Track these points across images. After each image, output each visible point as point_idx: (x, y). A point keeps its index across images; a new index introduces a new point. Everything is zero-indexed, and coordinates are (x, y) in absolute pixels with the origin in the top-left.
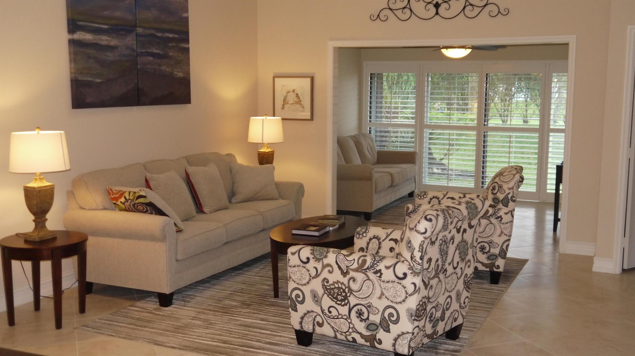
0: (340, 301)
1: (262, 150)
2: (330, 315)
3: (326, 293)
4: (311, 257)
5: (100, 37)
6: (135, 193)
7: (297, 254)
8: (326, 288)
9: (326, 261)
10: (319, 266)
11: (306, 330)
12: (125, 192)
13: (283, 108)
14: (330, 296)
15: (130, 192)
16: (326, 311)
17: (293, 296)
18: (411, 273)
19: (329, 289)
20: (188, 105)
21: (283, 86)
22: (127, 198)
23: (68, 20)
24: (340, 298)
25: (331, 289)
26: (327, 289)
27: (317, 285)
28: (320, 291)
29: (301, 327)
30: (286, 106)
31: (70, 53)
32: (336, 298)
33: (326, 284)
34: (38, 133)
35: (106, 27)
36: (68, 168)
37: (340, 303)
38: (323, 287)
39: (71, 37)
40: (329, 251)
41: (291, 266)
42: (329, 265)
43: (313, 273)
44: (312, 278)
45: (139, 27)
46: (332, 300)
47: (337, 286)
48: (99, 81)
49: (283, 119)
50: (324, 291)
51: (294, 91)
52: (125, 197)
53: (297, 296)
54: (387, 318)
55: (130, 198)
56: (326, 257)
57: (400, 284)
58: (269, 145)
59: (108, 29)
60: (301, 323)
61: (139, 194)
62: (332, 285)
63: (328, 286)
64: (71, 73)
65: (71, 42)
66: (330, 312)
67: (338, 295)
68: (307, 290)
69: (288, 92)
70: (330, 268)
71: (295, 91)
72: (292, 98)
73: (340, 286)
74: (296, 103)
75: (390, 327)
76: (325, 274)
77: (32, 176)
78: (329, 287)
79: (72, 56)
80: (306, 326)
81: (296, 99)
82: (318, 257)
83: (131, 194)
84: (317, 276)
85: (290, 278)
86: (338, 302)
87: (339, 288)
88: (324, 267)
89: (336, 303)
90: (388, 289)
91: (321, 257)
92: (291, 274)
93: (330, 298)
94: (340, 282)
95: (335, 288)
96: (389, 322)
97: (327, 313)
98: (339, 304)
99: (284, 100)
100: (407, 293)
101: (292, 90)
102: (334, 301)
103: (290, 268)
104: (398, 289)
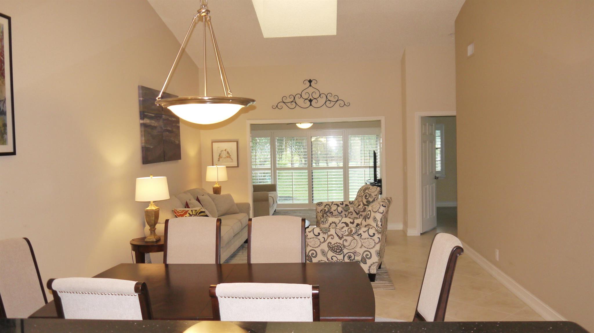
0: (338, 252)
1: (215, 186)
2: (332, 261)
3: (330, 250)
4: (321, 232)
5: (152, 121)
6: (196, 210)
8: (330, 247)
9: (329, 233)
10: (326, 236)
12: (188, 211)
13: (219, 161)
14: (332, 251)
15: (192, 211)
16: (330, 259)
17: (310, 254)
18: (377, 233)
19: (332, 247)
20: (179, 161)
21: (219, 147)
22: (191, 213)
23: (140, 112)
24: (338, 251)
25: (333, 247)
26: (330, 248)
27: (325, 247)
28: (326, 249)
30: (221, 159)
31: (141, 132)
32: (336, 251)
33: (330, 245)
34: (151, 178)
35: (153, 115)
36: (169, 198)
37: (338, 253)
38: (328, 247)
39: (142, 122)
40: (330, 228)
41: (308, 239)
42: (332, 235)
43: (322, 240)
44: (321, 243)
45: (164, 115)
46: (333, 253)
47: (336, 245)
48: (152, 147)
49: (227, 167)
50: (329, 249)
51: (225, 150)
52: (189, 213)
53: (313, 254)
54: (365, 257)
56: (329, 231)
57: (372, 239)
58: (219, 182)
59: (154, 116)
61: (201, 211)
62: (333, 245)
63: (331, 246)
64: (142, 143)
65: (142, 125)
66: (332, 259)
67: (337, 249)
68: (318, 250)
69: (222, 151)
70: (332, 237)
71: (227, 150)
72: (224, 154)
73: (338, 245)
74: (228, 157)
75: (367, 261)
76: (329, 240)
78: (332, 246)
79: (143, 133)
81: (227, 155)
82: (325, 232)
83: (194, 212)
84: (325, 241)
85: (308, 245)
86: (337, 253)
87: (337, 246)
88: (328, 236)
89: (336, 254)
90: (365, 243)
91: (327, 232)
92: (309, 243)
93: (332, 252)
94: (338, 243)
95: (335, 246)
96: (366, 259)
97: (331, 260)
98: (337, 254)
99: (219, 156)
100: (375, 243)
101: (224, 150)
102: (335, 253)
103: (308, 240)
104: (370, 242)
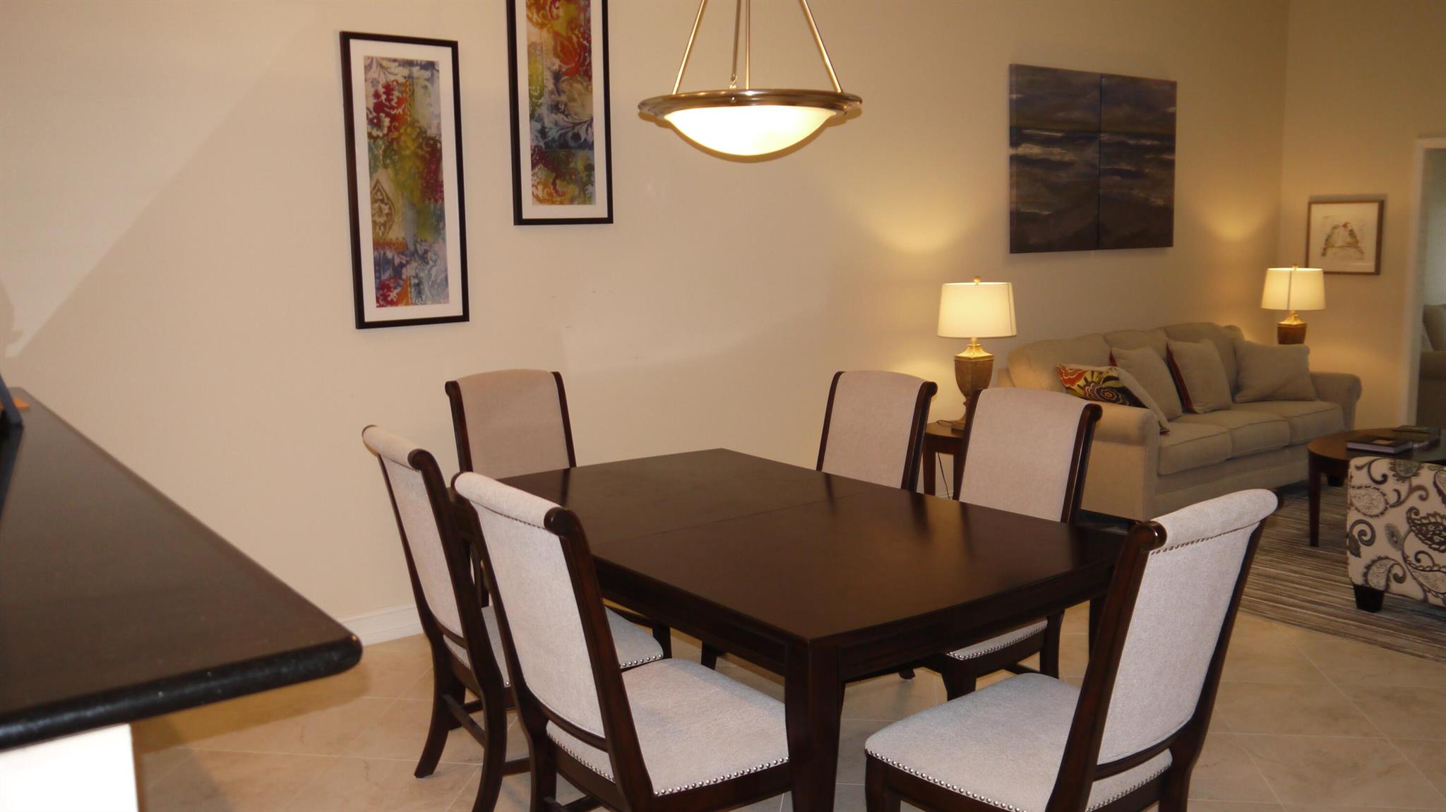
0: (1437, 544)
1: (1285, 322)
2: (1418, 564)
3: (1413, 531)
4: (1390, 474)
5: (1051, 149)
6: (1101, 373)
7: (1365, 470)
8: (1413, 522)
9: (1416, 481)
10: (1404, 488)
11: (1373, 585)
12: (1085, 372)
13: (1324, 254)
14: (1420, 536)
15: (1093, 372)
16: (1412, 559)
17: (1355, 532)
19: (1419, 524)
20: (1169, 249)
21: (1326, 217)
22: (1089, 379)
23: (1011, 128)
24: (1437, 539)
25: (1423, 525)
26: (1415, 525)
27: (1398, 518)
28: (1403, 527)
29: (1366, 581)
30: (1330, 252)
31: (1011, 176)
32: (1431, 539)
33: (1413, 516)
34: (977, 285)
35: (1059, 135)
36: (1014, 333)
37: (1437, 547)
38: (1409, 523)
39: (1013, 152)
40: (1423, 467)
41: (1353, 487)
42: (1420, 488)
43: (1393, 498)
44: (1389, 506)
45: (1105, 132)
46: (1423, 542)
47: (1433, 520)
48: (1046, 213)
49: (1325, 273)
50: (1410, 527)
51: (1345, 226)
52: (1086, 379)
53: (1362, 533)
55: (1094, 380)
56: (1416, 475)
58: (1300, 314)
59: (1062, 137)
60: (1365, 575)
61: (1108, 375)
62: (1424, 518)
63: (1418, 520)
64: (1011, 203)
65: (1014, 159)
66: (1418, 561)
67: (1434, 534)
68: (1379, 525)
69: (1335, 228)
70: (1423, 493)
71: (1348, 225)
72: (1341, 238)
73: (1439, 520)
74: (1349, 245)
76: (1414, 501)
77: (965, 342)
78: (1419, 522)
79: (1015, 178)
80: (1375, 581)
81: (1349, 239)
82: (1402, 474)
83: (1096, 374)
84: (1399, 503)
85: (1352, 504)
86: (1434, 546)
87: (1436, 524)
88: (1412, 490)
89: (1430, 547)
91: (1408, 475)
92: (1354, 500)
93: (1420, 538)
94: (1439, 514)
95: (1430, 523)
97: (1413, 561)
98: (1435, 549)
99: (1327, 240)
101: (1341, 224)
102: (1426, 544)
103: (1351, 489)
